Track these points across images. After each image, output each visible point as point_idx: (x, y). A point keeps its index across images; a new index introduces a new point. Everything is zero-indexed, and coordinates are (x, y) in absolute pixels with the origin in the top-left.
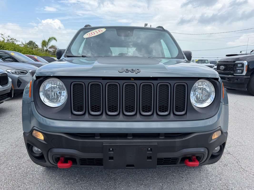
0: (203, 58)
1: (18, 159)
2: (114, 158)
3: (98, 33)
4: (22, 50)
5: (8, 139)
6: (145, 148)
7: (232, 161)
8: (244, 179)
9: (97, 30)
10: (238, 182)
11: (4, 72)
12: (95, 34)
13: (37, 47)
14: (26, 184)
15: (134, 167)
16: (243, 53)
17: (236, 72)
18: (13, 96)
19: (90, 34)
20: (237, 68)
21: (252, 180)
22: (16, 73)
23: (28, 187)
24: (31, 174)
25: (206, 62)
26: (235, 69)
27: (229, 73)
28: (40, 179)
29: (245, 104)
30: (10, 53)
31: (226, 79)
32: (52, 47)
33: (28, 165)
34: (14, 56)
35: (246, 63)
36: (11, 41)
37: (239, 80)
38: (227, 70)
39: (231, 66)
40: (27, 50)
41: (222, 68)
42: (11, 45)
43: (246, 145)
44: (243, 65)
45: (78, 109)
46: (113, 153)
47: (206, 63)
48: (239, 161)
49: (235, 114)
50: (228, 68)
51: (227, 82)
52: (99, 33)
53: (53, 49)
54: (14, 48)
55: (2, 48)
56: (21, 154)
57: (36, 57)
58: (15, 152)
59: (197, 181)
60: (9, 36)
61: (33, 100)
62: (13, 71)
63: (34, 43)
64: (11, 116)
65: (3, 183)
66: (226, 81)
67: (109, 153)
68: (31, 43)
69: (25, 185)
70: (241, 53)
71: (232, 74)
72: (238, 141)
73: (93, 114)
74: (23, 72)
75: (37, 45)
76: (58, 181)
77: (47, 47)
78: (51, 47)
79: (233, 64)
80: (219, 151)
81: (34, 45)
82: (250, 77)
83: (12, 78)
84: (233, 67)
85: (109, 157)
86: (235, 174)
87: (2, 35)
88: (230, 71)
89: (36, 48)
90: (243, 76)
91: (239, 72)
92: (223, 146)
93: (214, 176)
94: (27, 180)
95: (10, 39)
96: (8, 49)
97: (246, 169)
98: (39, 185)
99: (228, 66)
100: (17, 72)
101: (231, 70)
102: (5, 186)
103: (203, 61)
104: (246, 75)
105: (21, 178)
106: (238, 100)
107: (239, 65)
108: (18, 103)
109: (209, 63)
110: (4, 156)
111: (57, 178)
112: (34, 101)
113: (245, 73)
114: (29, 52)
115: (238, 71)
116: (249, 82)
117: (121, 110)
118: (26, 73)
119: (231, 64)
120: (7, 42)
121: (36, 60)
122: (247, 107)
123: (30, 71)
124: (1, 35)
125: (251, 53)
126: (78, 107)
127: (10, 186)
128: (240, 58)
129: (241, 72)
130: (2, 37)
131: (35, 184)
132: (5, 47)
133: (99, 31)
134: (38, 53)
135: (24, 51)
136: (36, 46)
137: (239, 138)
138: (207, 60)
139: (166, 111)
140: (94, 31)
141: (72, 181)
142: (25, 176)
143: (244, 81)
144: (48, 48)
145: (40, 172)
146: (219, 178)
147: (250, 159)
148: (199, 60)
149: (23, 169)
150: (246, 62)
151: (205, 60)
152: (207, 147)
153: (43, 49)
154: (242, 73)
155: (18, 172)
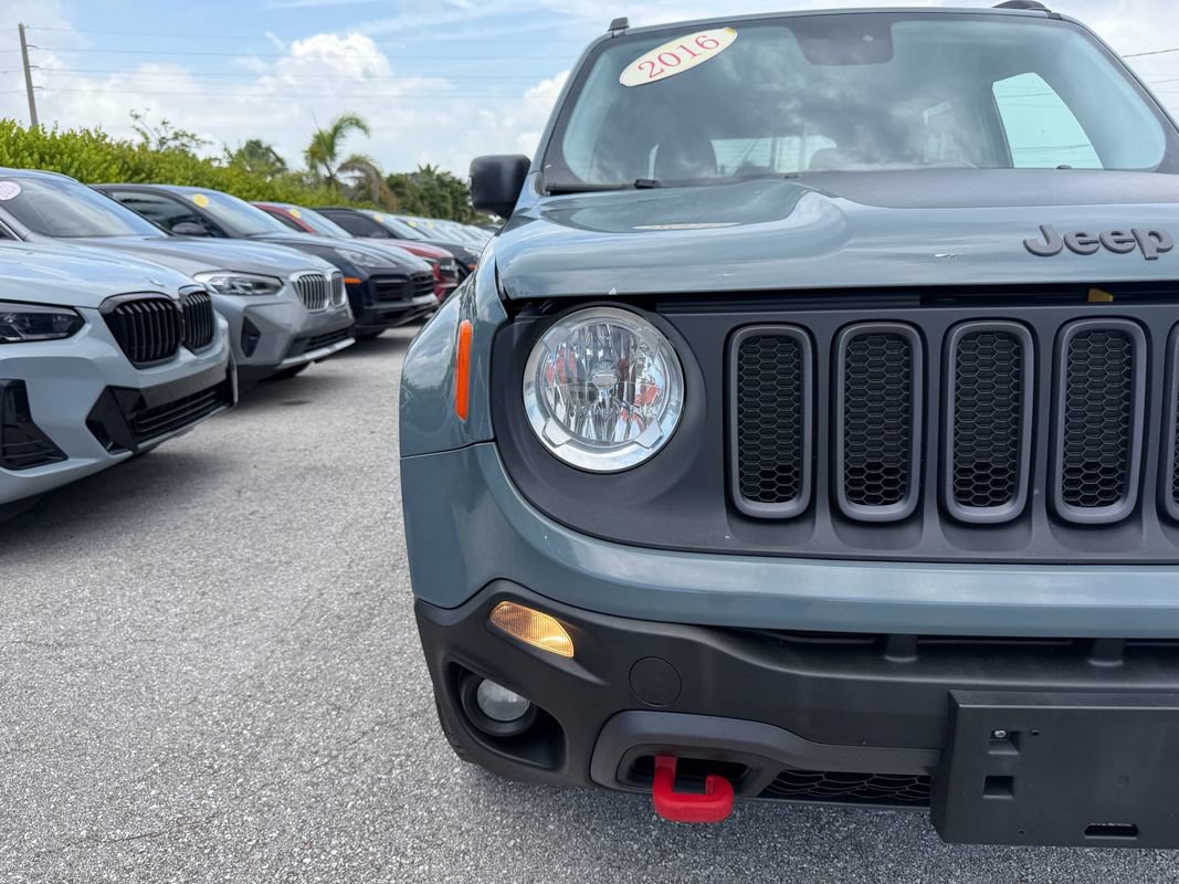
1: (329, 714)
2: (1017, 784)
3: (695, 55)
4: (226, 182)
5: (257, 609)
9: (689, 40)
11: (193, 283)
12: (679, 61)
13: (283, 169)
14: (409, 852)
15: (1134, 838)
18: (236, 399)
19: (652, 63)
22: (233, 287)
23: (424, 872)
24: (418, 798)
28: (468, 831)
30: (187, 197)
32: (353, 163)
33: (386, 750)
34: (209, 212)
36: (177, 143)
40: (249, 183)
42: (180, 162)
45: (764, 485)
46: (1015, 753)
52: (705, 55)
53: (357, 173)
54: (196, 177)
55: (144, 175)
56: (339, 689)
57: (295, 211)
58: (309, 677)
60: (164, 123)
61: (492, 436)
62: (223, 280)
63: (268, 149)
64: (240, 492)
65: (296, 845)
67: (991, 753)
68: (255, 150)
69: (403, 861)
73: (865, 519)
74: (264, 285)
75: (279, 160)
76: (564, 847)
77: (329, 163)
78: (349, 163)
81: (269, 157)
83: (228, 313)
85: (988, 778)
87: (137, 117)
89: (279, 171)
94: (407, 832)
95: (170, 135)
96: (171, 181)
98: (477, 866)
100: (236, 284)
102: (307, 860)
105: (373, 822)
108: (254, 430)
110: (263, 698)
111: (551, 827)
112: (495, 440)
114: (259, 193)
117: (1036, 492)
118: (277, 289)
120: (158, 151)
121: (301, 228)
123: (294, 278)
124: (132, 121)
126: (764, 474)
127: (334, 865)
130: (138, 129)
131: (454, 857)
132: (156, 171)
133: (702, 45)
134: (294, 196)
135: (238, 186)
136: (278, 165)
140: (672, 46)
141: (636, 847)
142: (391, 809)
144: (334, 170)
145: (458, 789)
149: (368, 767)
153: (317, 175)
155: (352, 785)
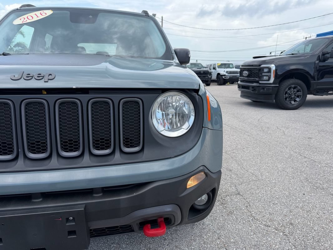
0: (229, 61)
3: (38, 17)
6: (61, 218)
7: (240, 205)
8: (252, 233)
9: (38, 13)
10: (243, 239)
12: (33, 18)
16: (273, 54)
17: (262, 79)
19: (24, 18)
20: (263, 74)
21: (263, 233)
25: (231, 66)
26: (261, 75)
27: (253, 80)
29: (271, 121)
31: (250, 87)
35: (273, 67)
37: (265, 89)
38: (251, 76)
39: (256, 71)
41: (245, 74)
43: (263, 180)
44: (270, 69)
47: (231, 68)
48: (250, 205)
49: (257, 134)
50: (253, 74)
51: (252, 92)
52: (41, 17)
59: (185, 242)
66: (250, 90)
70: (270, 55)
71: (257, 82)
72: (254, 174)
79: (258, 68)
80: (207, 202)
82: (278, 85)
84: (259, 72)
86: (241, 227)
88: (255, 78)
90: (270, 84)
91: (266, 79)
92: (213, 194)
93: (211, 233)
97: (257, 217)
99: (252, 71)
101: (256, 76)
103: (227, 65)
104: (274, 83)
106: (264, 116)
107: (266, 70)
109: (235, 68)
113: (272, 80)
115: (265, 77)
116: (278, 92)
119: (256, 68)
122: (272, 124)
125: (281, 54)
128: (266, 61)
129: (267, 79)
133: (41, 14)
137: (255, 170)
138: (232, 64)
139: (107, 147)
140: (33, 14)
143: (271, 91)
146: (218, 234)
147: (265, 200)
148: (222, 65)
150: (273, 65)
151: (229, 64)
152: (177, 204)
154: (269, 80)
